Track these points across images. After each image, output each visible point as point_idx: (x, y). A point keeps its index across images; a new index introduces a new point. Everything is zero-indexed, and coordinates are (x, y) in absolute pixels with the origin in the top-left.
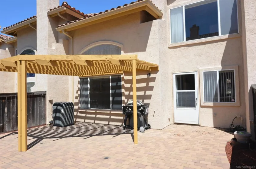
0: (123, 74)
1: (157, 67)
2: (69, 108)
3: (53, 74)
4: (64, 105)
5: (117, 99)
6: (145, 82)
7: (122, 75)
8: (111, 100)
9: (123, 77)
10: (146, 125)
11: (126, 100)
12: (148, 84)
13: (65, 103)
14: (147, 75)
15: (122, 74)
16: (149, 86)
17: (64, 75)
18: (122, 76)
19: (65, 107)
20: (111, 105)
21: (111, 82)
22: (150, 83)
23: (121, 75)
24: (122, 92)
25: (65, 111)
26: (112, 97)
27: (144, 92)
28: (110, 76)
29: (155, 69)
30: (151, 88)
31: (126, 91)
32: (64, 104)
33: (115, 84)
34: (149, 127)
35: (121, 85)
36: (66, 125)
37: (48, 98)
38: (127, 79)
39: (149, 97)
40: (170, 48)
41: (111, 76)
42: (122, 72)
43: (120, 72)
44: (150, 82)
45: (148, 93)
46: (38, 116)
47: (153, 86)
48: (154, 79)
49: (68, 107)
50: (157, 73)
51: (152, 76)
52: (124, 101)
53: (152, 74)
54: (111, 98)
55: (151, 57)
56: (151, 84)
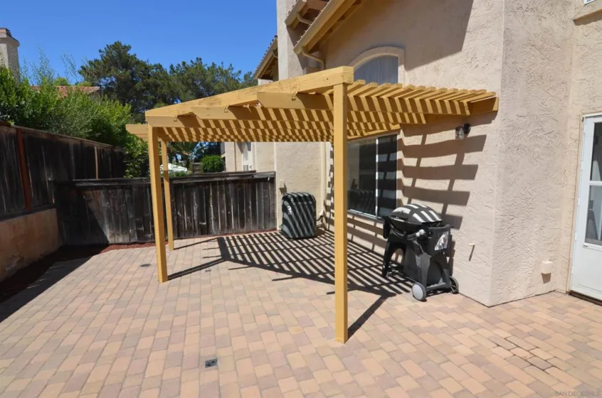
0: (401, 131)
1: (491, 101)
2: (303, 205)
3: (283, 141)
4: (292, 200)
5: (387, 194)
6: (453, 153)
7: (399, 134)
8: (377, 195)
9: (401, 140)
10: (441, 280)
11: (405, 201)
12: (460, 159)
13: (296, 196)
14: (454, 131)
15: (398, 131)
16: (464, 163)
17: (311, 140)
18: (398, 137)
19: (294, 204)
20: (377, 208)
21: (379, 154)
22: (467, 155)
23: (396, 135)
24: (397, 177)
25: (293, 210)
26: (378, 188)
27: (448, 182)
28: (375, 140)
29: (484, 109)
30: (470, 172)
31: (406, 175)
32: (293, 197)
33: (384, 157)
34: (452, 288)
35: (396, 161)
36: (297, 236)
37: (279, 184)
38: (411, 144)
39: (462, 198)
40: (578, 22)
41: (379, 138)
42: (398, 126)
43: (393, 127)
44: (468, 152)
45: (460, 185)
46: (263, 215)
47: (476, 163)
48: (479, 143)
49: (300, 203)
50: (490, 122)
51: (475, 131)
52: (400, 201)
53: (474, 126)
54: (377, 191)
55: (477, 66)
56: (470, 159)
